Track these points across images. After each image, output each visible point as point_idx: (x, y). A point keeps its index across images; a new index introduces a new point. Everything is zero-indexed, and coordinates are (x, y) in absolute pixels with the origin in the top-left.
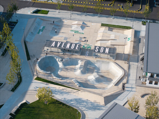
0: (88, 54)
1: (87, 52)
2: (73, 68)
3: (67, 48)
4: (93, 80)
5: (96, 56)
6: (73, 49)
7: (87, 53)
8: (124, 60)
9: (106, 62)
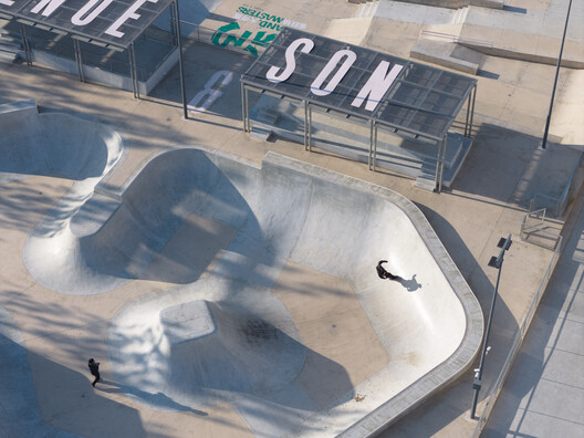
0: (216, 93)
1: (217, 75)
2: (50, 193)
3: (35, 10)
4: (146, 348)
5: (280, 120)
6: (87, 28)
7: (215, 87)
8: (524, 204)
9: (346, 191)
